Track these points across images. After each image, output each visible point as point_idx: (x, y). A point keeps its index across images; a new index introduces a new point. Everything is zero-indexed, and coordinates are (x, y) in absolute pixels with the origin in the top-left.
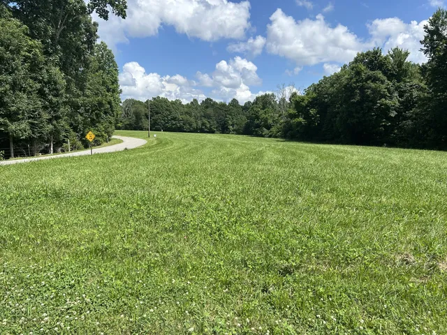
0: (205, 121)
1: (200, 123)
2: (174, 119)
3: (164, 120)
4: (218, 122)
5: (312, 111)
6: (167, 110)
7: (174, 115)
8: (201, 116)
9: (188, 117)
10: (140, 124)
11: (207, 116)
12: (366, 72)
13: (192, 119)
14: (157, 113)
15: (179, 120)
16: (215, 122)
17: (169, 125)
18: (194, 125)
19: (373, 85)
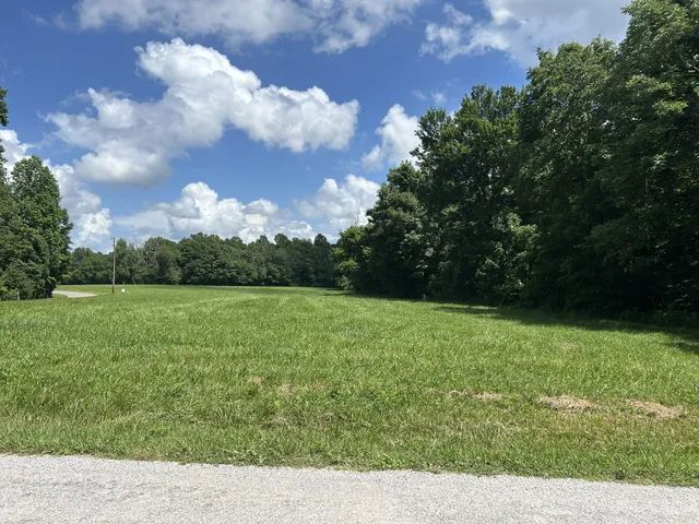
0: (273, 267)
1: (264, 271)
2: (222, 266)
3: (206, 269)
4: (294, 269)
5: (367, 251)
6: (211, 253)
7: (222, 259)
8: (267, 261)
9: (245, 261)
10: (167, 275)
11: (277, 261)
12: (396, 194)
13: (251, 266)
14: (195, 258)
15: (229, 268)
16: (290, 269)
17: (213, 276)
18: (255, 274)
19: (394, 213)
